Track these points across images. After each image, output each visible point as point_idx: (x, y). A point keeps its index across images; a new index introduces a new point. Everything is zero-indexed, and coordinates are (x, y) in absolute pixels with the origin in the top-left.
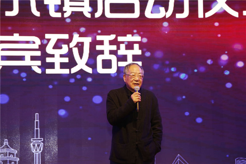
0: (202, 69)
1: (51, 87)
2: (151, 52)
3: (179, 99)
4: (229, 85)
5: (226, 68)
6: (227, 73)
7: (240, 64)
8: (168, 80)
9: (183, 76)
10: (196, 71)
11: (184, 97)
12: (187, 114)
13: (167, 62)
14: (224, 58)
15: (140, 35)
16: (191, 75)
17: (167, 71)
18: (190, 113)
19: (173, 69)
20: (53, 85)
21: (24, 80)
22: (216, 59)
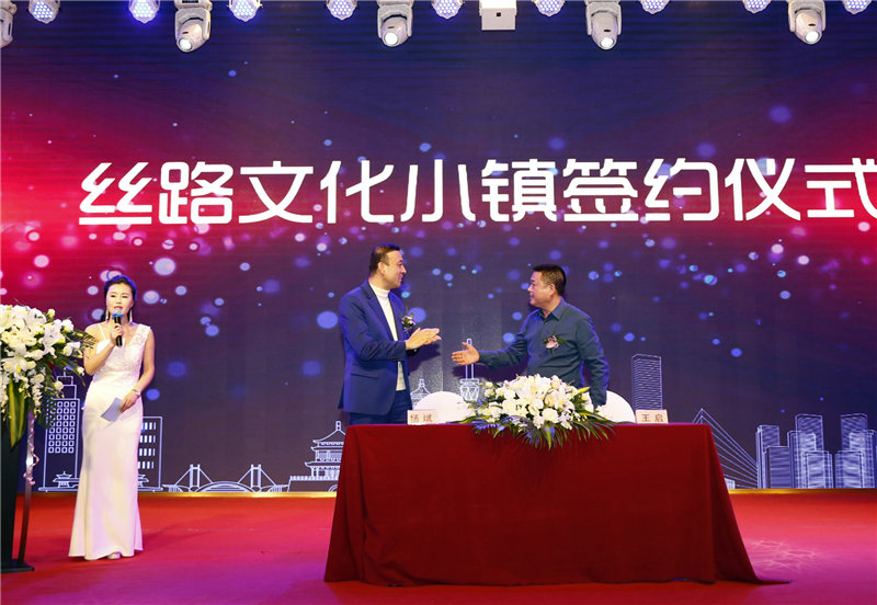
0: (741, 268)
1: (491, 296)
2: (655, 240)
3: (703, 316)
4: (785, 295)
5: (780, 266)
6: (782, 274)
7: (804, 260)
8: (684, 285)
9: (709, 279)
10: (730, 270)
11: (711, 314)
12: (716, 342)
13: (683, 257)
14: (777, 249)
15: (636, 212)
16: (724, 280)
17: (683, 271)
18: (721, 341)
19: (692, 268)
20: (495, 294)
21: (450, 285)
22: (764, 250)
